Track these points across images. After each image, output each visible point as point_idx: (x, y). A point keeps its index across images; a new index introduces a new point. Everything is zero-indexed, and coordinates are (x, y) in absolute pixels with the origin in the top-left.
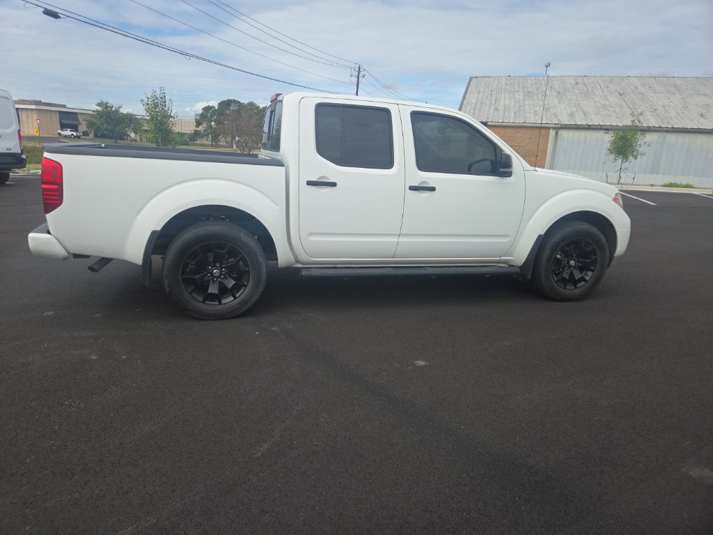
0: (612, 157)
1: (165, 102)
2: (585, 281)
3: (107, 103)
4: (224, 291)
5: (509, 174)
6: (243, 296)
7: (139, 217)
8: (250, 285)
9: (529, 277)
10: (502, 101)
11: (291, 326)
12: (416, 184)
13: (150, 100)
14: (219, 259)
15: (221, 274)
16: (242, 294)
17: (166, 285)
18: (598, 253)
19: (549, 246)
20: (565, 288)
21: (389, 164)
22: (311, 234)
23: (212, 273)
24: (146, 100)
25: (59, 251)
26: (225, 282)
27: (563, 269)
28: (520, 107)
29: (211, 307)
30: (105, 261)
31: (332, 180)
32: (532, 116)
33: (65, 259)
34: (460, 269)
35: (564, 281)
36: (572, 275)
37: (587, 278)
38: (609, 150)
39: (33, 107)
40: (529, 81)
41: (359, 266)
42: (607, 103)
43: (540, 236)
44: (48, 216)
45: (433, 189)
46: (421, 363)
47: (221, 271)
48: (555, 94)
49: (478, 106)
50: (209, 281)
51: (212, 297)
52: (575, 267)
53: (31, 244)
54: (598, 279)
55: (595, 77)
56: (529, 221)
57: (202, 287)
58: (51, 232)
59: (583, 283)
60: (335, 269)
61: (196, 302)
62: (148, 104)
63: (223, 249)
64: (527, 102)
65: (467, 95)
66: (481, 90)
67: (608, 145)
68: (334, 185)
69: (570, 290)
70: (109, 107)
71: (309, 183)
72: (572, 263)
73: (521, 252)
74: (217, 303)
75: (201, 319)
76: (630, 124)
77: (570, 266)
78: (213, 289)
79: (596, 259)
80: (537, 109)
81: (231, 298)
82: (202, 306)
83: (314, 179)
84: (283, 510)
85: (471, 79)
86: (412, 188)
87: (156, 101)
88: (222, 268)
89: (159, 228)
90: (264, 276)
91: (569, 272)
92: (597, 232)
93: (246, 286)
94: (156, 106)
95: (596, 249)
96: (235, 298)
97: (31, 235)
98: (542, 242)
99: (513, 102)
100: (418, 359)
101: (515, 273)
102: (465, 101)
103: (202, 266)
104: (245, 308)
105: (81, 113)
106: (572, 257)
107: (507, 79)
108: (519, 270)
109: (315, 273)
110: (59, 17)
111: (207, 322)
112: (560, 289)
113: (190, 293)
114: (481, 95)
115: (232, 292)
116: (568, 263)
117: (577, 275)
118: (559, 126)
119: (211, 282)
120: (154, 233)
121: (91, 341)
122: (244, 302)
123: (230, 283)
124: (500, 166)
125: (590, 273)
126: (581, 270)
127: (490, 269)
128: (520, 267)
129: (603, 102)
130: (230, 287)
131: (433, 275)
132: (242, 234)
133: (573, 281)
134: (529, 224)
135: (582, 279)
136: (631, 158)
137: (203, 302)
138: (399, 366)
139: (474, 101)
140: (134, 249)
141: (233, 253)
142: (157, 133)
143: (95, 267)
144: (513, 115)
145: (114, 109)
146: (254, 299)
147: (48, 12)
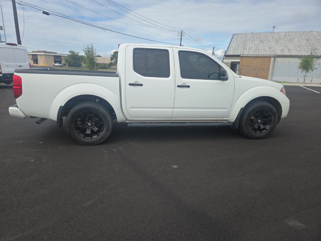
0: (301, 70)
1: (93, 50)
2: (266, 130)
3: (73, 51)
4: (93, 133)
5: (227, 79)
6: (101, 135)
7: (54, 100)
8: (104, 130)
9: (237, 127)
10: (248, 45)
11: (122, 149)
12: (180, 84)
13: (87, 49)
14: (90, 119)
15: (92, 126)
16: (101, 134)
17: (67, 130)
18: (272, 117)
19: (247, 113)
20: (256, 133)
21: (167, 75)
22: (132, 107)
23: (88, 125)
24: (85, 49)
25: (22, 115)
26: (94, 129)
27: (255, 124)
28: (257, 47)
29: (88, 139)
30: (43, 119)
31: (141, 83)
32: (263, 51)
33: (25, 118)
34: (203, 123)
35: (255, 130)
36: (259, 127)
37: (267, 128)
38: (299, 67)
39: (43, 54)
40: (262, 35)
41: (155, 122)
42: (300, 44)
43: (242, 108)
44: (17, 100)
45: (189, 87)
46: (176, 167)
47: (92, 124)
48: (274, 40)
49: (237, 47)
50: (86, 128)
51: (88, 135)
52: (260, 123)
53: (10, 112)
54: (272, 129)
55: (295, 32)
56: (236, 101)
57: (83, 131)
58: (18, 107)
59: (265, 130)
60: (143, 124)
61: (81, 137)
62: (86, 51)
63: (92, 114)
64: (260, 45)
65: (232, 43)
66: (238, 40)
67: (298, 65)
68: (141, 85)
69: (258, 134)
70: (74, 53)
71: (130, 84)
72: (259, 121)
73: (233, 116)
74: (90, 138)
75: (83, 145)
76: (309, 54)
77: (258, 123)
78: (88, 132)
79: (271, 119)
80: (265, 48)
81: (97, 136)
82: (83, 139)
83: (133, 82)
84: (87, 230)
85: (234, 35)
86: (178, 86)
87: (89, 50)
88: (92, 123)
89: (63, 105)
90: (111, 127)
91: (258, 125)
92: (272, 106)
93: (103, 131)
94: (89, 52)
95: (272, 115)
96: (98, 136)
97: (10, 108)
98: (243, 111)
99: (253, 45)
100: (174, 165)
101: (230, 126)
102: (230, 46)
103: (83, 122)
104: (103, 140)
105: (63, 56)
106: (259, 118)
107: (251, 35)
108: (232, 124)
109: (134, 125)
110: (49, 15)
111: (86, 146)
112: (253, 133)
113: (78, 133)
114: (238, 42)
115: (97, 133)
116: (257, 121)
117: (262, 127)
118: (276, 56)
119: (87, 129)
120: (61, 107)
121: (34, 153)
122: (102, 138)
123: (96, 129)
124: (221, 76)
125: (268, 126)
126: (264, 124)
127: (217, 124)
128: (233, 123)
129: (298, 44)
130: (95, 131)
131: (190, 126)
132: (100, 108)
133: (259, 129)
134: (237, 102)
135: (264, 129)
136: (310, 70)
137: (84, 137)
138: (164, 168)
139: (235, 45)
140: (53, 114)
141: (96, 116)
142: (90, 64)
143: (38, 122)
144: (253, 51)
145: (76, 54)
146: (106, 137)
147: (44, 13)
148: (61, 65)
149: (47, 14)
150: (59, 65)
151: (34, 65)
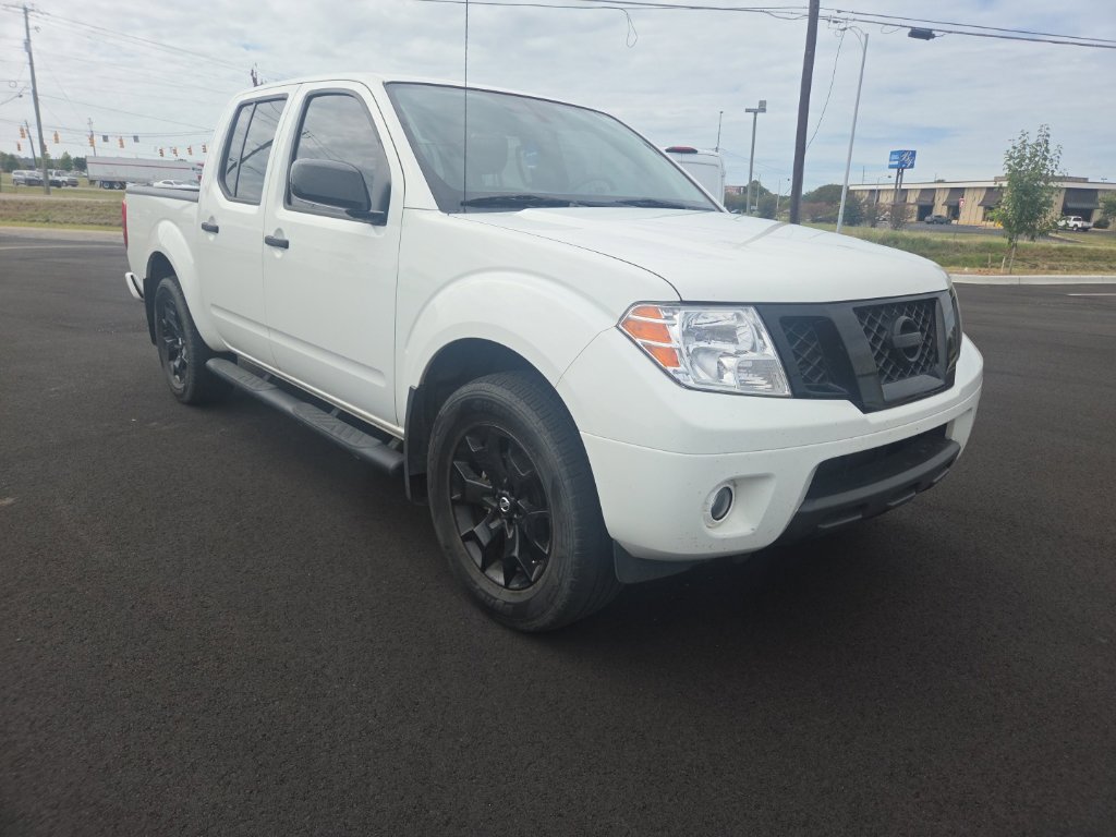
2: (528, 579)
12: (273, 233)
13: (1017, 150)
15: (182, 345)
16: (187, 376)
24: (1011, 150)
31: (216, 223)
35: (481, 548)
36: (500, 540)
43: (411, 390)
45: (285, 244)
52: (508, 518)
59: (525, 582)
68: (217, 230)
71: (204, 227)
72: (504, 502)
83: (207, 221)
86: (267, 241)
91: (494, 524)
93: (188, 365)
95: (543, 485)
97: (127, 274)
105: (1105, 191)
122: (186, 387)
147: (917, 33)
148: (1086, 224)
149: (926, 35)
150: (1076, 225)
151: (984, 223)
